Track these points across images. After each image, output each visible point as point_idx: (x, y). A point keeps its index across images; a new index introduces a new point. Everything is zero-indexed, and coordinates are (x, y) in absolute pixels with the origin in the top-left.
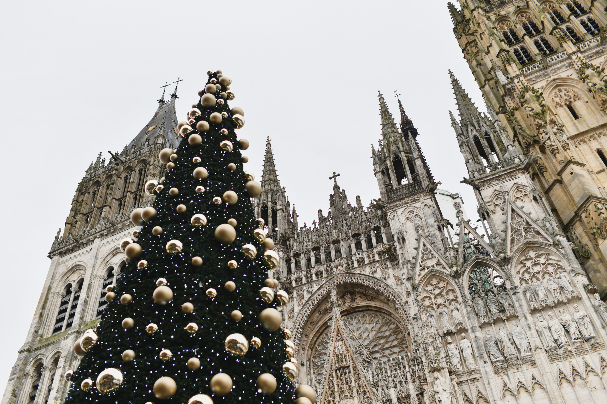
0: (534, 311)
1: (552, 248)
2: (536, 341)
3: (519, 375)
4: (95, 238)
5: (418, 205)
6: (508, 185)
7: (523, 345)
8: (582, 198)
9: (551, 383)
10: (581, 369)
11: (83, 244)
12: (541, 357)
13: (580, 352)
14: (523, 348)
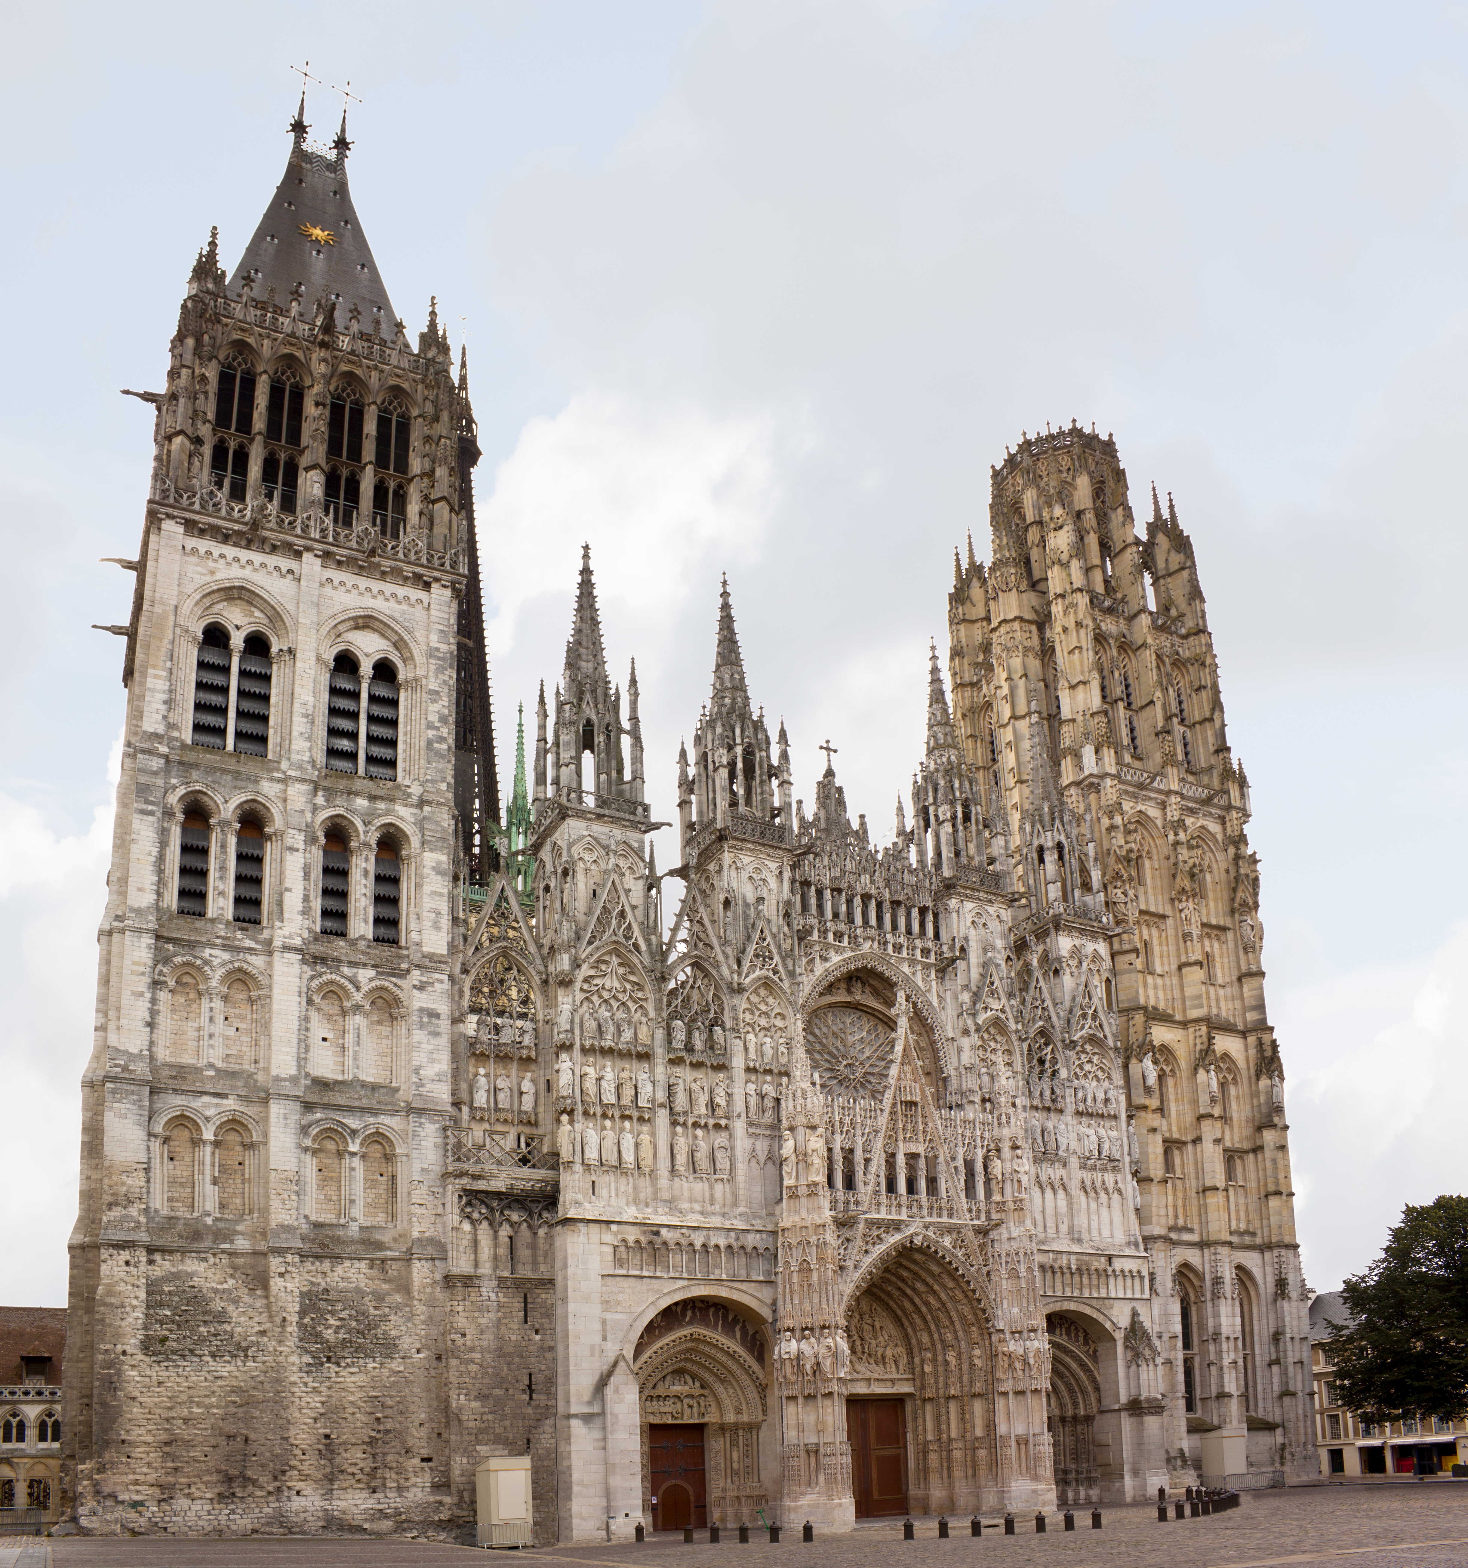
0: (1079, 1114)
1: (1111, 1053)
2: (1074, 1145)
3: (1050, 1171)
4: (308, 549)
5: (991, 910)
6: (1090, 947)
7: (1063, 1142)
8: (1129, 1000)
9: (1074, 1186)
10: (1098, 1184)
11: (264, 540)
12: (1074, 1162)
13: (1104, 1169)
14: (1063, 1147)
